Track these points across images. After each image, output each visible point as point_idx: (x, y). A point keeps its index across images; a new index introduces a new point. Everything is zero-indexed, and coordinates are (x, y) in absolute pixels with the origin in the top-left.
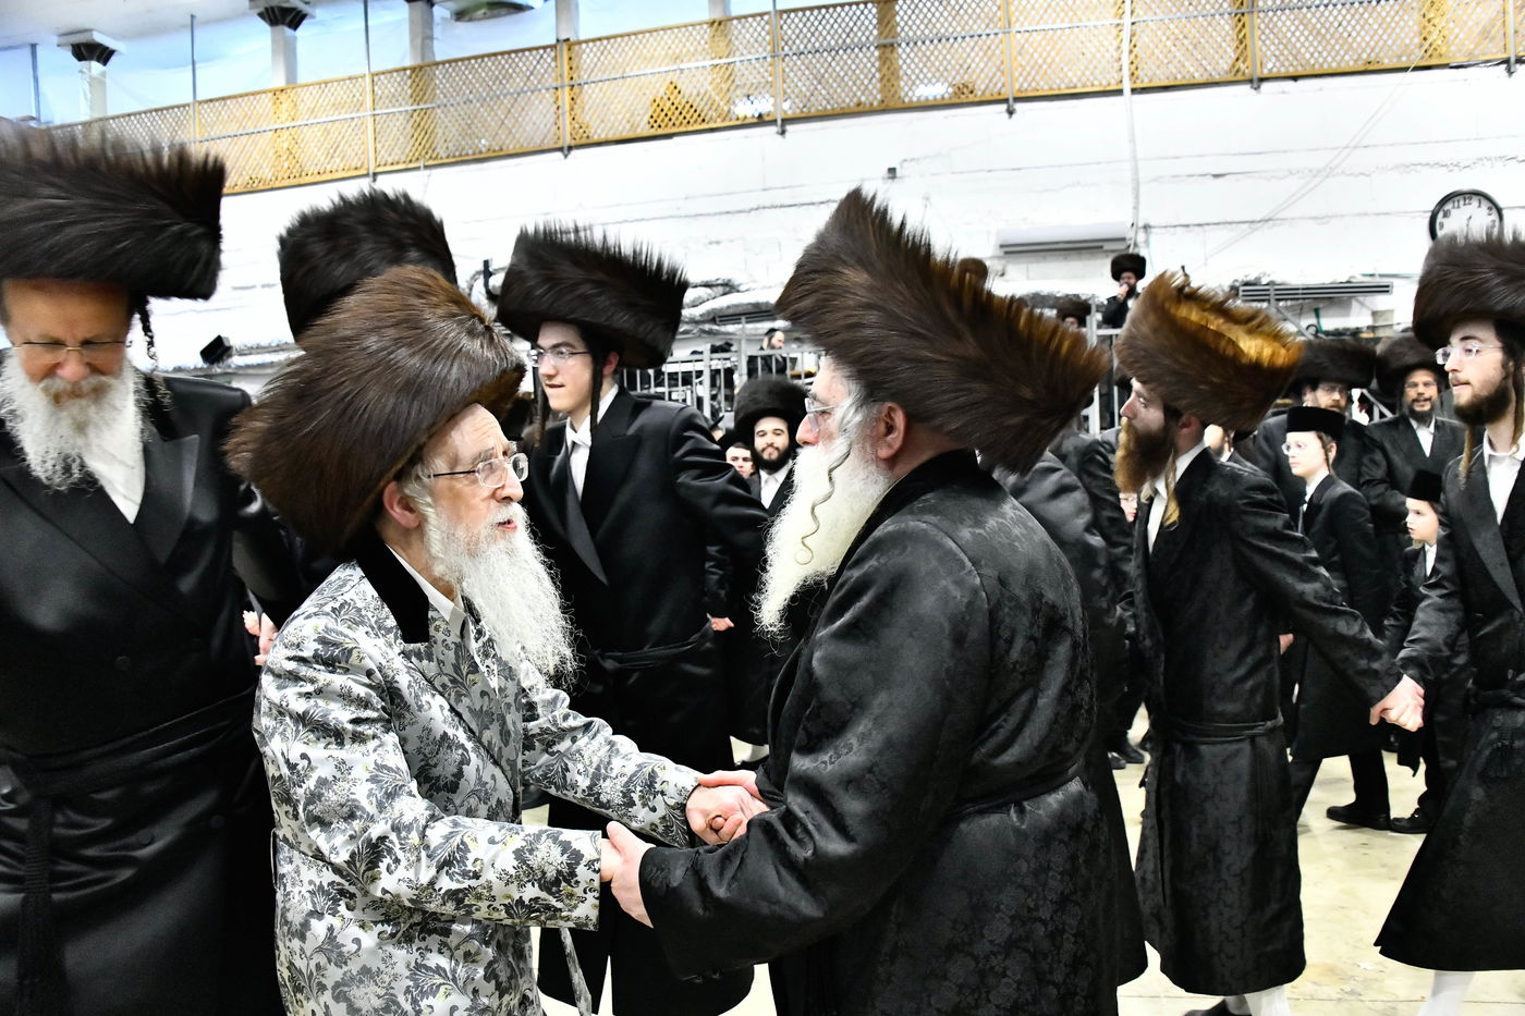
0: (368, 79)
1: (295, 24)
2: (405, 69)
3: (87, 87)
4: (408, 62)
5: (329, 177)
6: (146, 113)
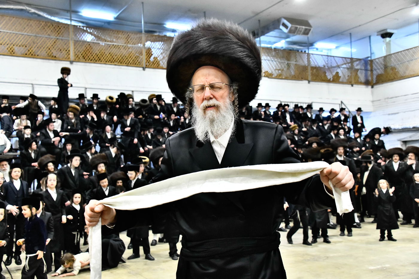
3: (385, 46)
6: (403, 51)
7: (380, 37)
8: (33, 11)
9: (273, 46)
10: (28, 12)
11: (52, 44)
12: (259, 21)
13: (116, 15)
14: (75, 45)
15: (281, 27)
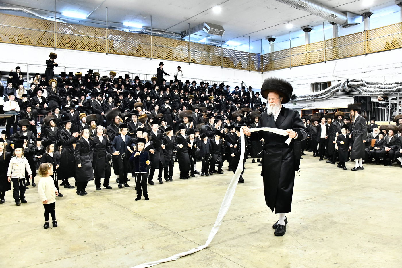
0: (324, 42)
1: (310, 31)
2: (332, 39)
3: (270, 46)
4: (333, 38)
5: (316, 62)
6: (281, 51)
7: (267, 40)
8: (29, 11)
9: (199, 42)
10: (25, 13)
11: (41, 35)
12: (189, 24)
13: (87, 16)
14: (57, 36)
15: (204, 29)
